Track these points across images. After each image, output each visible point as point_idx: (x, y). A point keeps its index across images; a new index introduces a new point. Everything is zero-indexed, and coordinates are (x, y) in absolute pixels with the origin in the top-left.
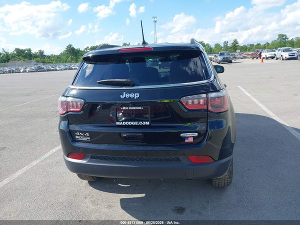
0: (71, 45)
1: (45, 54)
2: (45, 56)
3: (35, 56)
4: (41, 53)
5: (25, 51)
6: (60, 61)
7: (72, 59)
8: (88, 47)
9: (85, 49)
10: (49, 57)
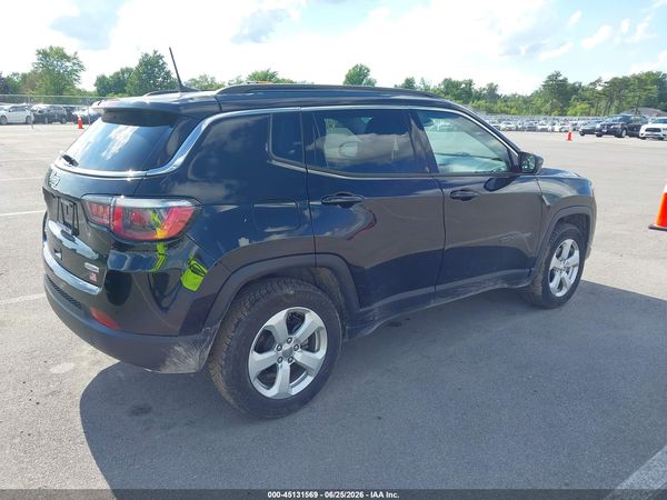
0: (558, 75)
1: (499, 92)
2: (499, 97)
3: (479, 96)
4: (492, 89)
5: (461, 84)
6: (527, 109)
7: (553, 108)
8: (599, 81)
9: (591, 84)
10: (506, 99)
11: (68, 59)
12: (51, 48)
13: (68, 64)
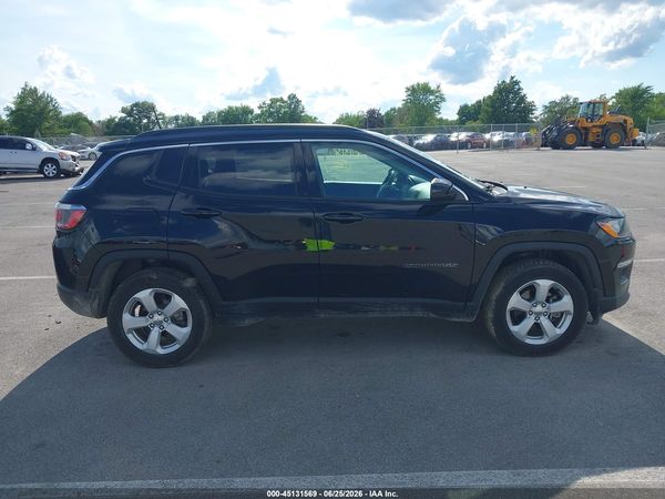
11: (432, 92)
12: (418, 85)
13: (431, 97)
